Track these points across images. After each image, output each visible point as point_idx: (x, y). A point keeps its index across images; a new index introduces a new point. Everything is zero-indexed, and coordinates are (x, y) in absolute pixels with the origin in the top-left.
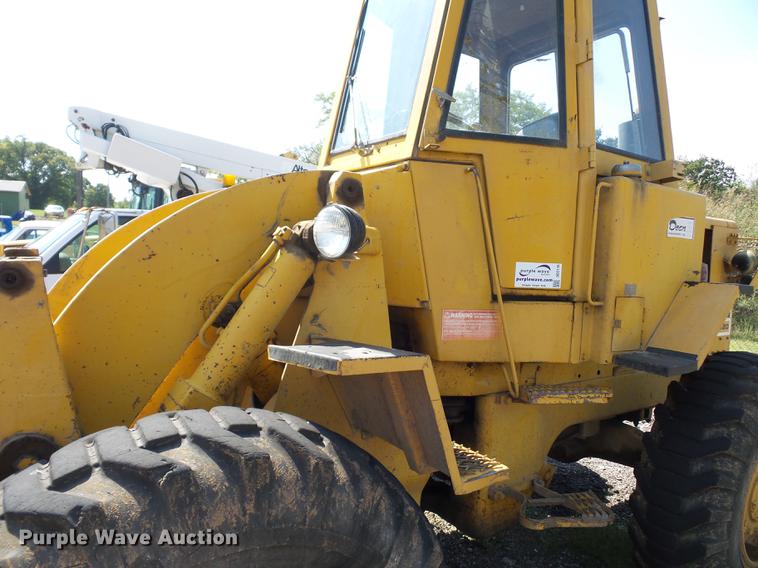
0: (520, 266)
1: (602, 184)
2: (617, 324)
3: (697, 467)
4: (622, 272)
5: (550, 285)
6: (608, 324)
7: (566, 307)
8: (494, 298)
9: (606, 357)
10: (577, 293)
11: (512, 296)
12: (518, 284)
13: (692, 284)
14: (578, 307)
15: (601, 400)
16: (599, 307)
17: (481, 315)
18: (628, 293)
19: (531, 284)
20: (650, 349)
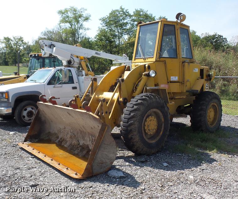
0: (171, 77)
1: (183, 64)
2: (186, 86)
3: (200, 108)
4: (187, 78)
5: (176, 80)
6: (185, 86)
7: (179, 83)
8: (168, 82)
9: (185, 91)
10: (180, 81)
11: (171, 82)
12: (171, 80)
13: (198, 79)
14: (180, 83)
15: (185, 97)
16: (184, 83)
17: (166, 85)
18: (188, 81)
19: (173, 80)
20: (192, 90)
